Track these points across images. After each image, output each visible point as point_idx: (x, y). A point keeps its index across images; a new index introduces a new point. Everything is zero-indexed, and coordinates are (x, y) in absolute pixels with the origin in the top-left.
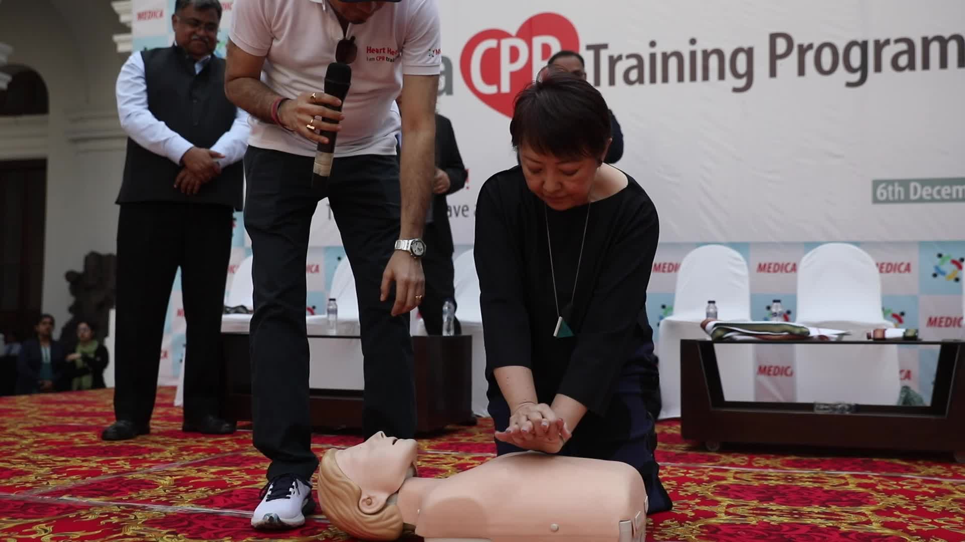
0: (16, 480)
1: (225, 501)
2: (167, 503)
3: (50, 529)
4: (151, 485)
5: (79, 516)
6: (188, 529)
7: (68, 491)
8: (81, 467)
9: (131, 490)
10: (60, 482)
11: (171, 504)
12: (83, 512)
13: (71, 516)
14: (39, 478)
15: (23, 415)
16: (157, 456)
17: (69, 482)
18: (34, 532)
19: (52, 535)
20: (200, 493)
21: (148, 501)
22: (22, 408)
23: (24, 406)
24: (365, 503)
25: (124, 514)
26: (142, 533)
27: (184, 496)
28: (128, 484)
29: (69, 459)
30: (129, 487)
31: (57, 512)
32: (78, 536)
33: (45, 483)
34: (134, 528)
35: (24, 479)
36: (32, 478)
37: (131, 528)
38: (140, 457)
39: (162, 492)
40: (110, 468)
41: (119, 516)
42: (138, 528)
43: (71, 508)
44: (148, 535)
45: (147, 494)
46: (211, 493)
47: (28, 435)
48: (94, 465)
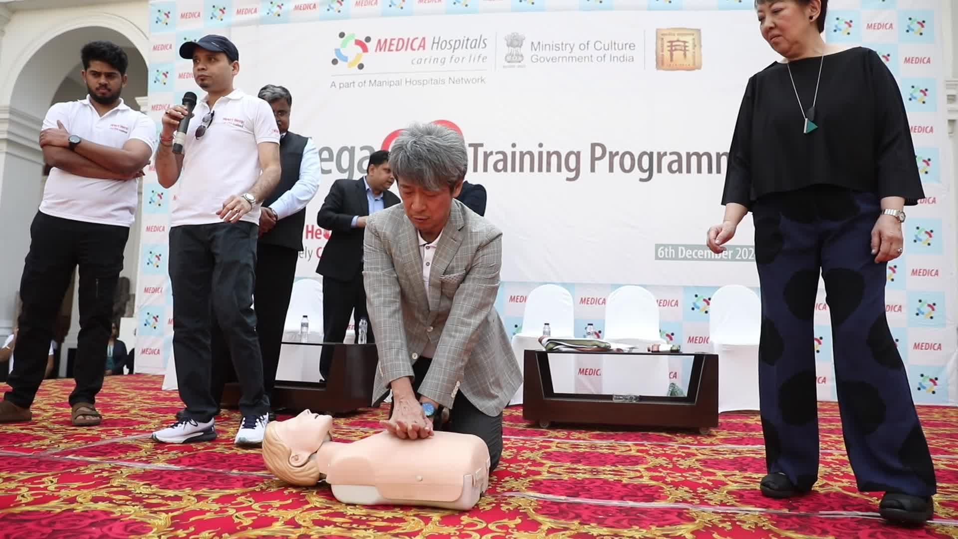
0: (34, 444)
1: (190, 461)
2: (147, 462)
3: (55, 480)
4: (135, 448)
5: (79, 471)
6: (160, 481)
7: (73, 452)
8: (86, 434)
9: (121, 452)
10: (68, 445)
11: (150, 463)
12: (82, 468)
13: (73, 470)
14: (53, 442)
15: (48, 394)
16: (143, 427)
17: (75, 445)
18: (43, 483)
19: (57, 485)
20: (172, 455)
21: (132, 460)
22: (48, 389)
23: (49, 387)
24: (293, 459)
25: (113, 470)
26: (124, 484)
27: (160, 456)
28: (119, 448)
29: (77, 428)
30: (120, 450)
31: (63, 467)
32: (76, 486)
33: (56, 446)
34: (120, 480)
35: (41, 442)
36: (47, 442)
37: (117, 480)
38: (131, 428)
39: (144, 454)
40: (107, 436)
41: (109, 471)
42: (123, 480)
43: (73, 464)
44: (129, 486)
45: (132, 455)
46: (180, 455)
47: (49, 409)
48: (96, 433)
